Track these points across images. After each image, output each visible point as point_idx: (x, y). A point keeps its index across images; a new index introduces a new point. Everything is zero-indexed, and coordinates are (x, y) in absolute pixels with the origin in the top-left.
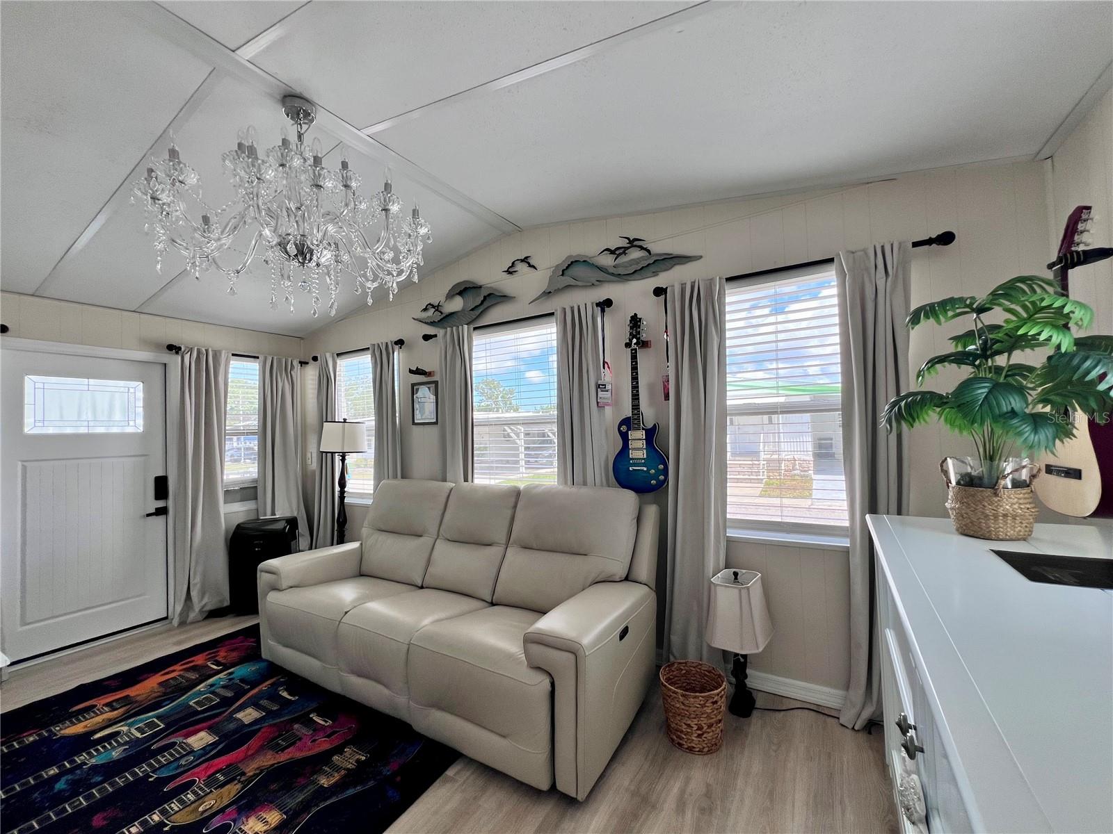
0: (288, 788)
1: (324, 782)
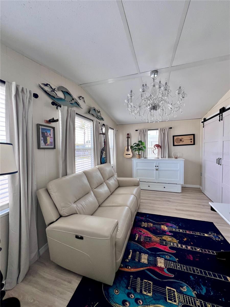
0: (157, 229)
1: (152, 225)
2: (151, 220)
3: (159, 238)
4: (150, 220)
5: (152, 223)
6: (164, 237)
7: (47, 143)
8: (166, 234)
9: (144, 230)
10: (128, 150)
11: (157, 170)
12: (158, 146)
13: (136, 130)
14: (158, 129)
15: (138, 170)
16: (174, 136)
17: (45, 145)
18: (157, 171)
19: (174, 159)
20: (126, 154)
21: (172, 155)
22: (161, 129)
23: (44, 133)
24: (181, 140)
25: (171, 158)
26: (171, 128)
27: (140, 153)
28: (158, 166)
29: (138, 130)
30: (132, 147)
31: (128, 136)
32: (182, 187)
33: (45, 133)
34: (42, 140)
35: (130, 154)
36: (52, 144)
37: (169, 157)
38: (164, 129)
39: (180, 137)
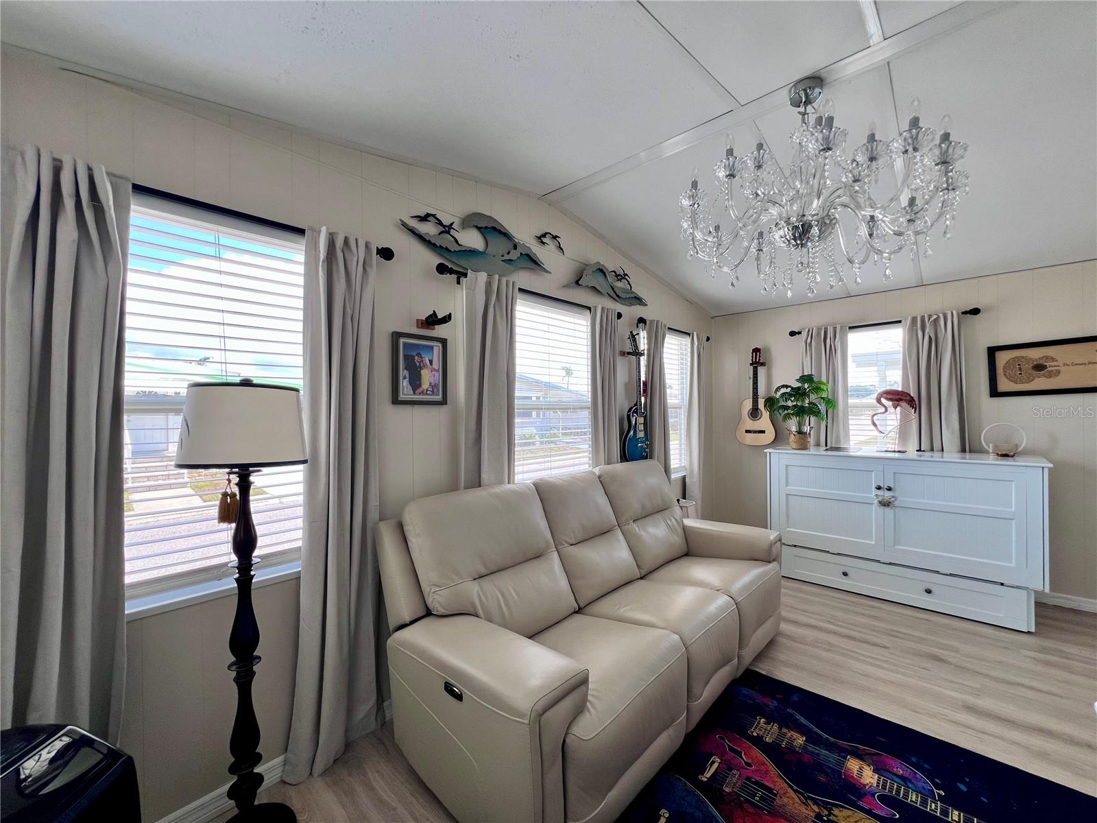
0: (819, 766)
1: (800, 740)
2: (803, 720)
3: (816, 808)
4: (798, 717)
5: (802, 733)
6: (846, 813)
7: (420, 386)
8: (860, 803)
9: (757, 752)
10: (755, 413)
11: (885, 504)
12: (897, 397)
13: (793, 334)
14: (900, 322)
15: (790, 497)
16: (992, 352)
17: (414, 393)
18: (886, 509)
19: (991, 459)
20: (747, 431)
21: (985, 438)
22: (914, 320)
23: (414, 357)
24: (1039, 367)
25: (973, 455)
26: (976, 311)
27: (806, 429)
28: (889, 489)
29: (799, 333)
30: (770, 402)
31: (758, 359)
32: (1038, 604)
33: (416, 358)
34: (405, 378)
35: (763, 432)
36: (438, 390)
37: (963, 450)
38: (936, 321)
39: (1035, 354)
